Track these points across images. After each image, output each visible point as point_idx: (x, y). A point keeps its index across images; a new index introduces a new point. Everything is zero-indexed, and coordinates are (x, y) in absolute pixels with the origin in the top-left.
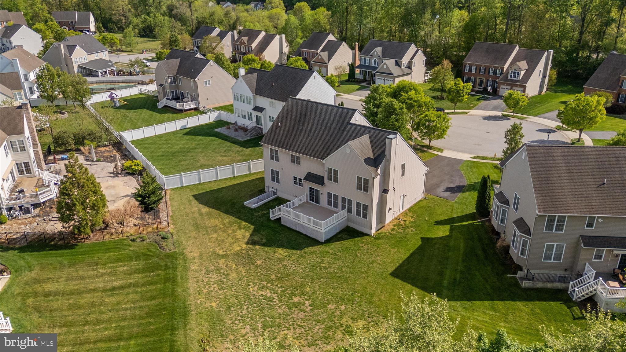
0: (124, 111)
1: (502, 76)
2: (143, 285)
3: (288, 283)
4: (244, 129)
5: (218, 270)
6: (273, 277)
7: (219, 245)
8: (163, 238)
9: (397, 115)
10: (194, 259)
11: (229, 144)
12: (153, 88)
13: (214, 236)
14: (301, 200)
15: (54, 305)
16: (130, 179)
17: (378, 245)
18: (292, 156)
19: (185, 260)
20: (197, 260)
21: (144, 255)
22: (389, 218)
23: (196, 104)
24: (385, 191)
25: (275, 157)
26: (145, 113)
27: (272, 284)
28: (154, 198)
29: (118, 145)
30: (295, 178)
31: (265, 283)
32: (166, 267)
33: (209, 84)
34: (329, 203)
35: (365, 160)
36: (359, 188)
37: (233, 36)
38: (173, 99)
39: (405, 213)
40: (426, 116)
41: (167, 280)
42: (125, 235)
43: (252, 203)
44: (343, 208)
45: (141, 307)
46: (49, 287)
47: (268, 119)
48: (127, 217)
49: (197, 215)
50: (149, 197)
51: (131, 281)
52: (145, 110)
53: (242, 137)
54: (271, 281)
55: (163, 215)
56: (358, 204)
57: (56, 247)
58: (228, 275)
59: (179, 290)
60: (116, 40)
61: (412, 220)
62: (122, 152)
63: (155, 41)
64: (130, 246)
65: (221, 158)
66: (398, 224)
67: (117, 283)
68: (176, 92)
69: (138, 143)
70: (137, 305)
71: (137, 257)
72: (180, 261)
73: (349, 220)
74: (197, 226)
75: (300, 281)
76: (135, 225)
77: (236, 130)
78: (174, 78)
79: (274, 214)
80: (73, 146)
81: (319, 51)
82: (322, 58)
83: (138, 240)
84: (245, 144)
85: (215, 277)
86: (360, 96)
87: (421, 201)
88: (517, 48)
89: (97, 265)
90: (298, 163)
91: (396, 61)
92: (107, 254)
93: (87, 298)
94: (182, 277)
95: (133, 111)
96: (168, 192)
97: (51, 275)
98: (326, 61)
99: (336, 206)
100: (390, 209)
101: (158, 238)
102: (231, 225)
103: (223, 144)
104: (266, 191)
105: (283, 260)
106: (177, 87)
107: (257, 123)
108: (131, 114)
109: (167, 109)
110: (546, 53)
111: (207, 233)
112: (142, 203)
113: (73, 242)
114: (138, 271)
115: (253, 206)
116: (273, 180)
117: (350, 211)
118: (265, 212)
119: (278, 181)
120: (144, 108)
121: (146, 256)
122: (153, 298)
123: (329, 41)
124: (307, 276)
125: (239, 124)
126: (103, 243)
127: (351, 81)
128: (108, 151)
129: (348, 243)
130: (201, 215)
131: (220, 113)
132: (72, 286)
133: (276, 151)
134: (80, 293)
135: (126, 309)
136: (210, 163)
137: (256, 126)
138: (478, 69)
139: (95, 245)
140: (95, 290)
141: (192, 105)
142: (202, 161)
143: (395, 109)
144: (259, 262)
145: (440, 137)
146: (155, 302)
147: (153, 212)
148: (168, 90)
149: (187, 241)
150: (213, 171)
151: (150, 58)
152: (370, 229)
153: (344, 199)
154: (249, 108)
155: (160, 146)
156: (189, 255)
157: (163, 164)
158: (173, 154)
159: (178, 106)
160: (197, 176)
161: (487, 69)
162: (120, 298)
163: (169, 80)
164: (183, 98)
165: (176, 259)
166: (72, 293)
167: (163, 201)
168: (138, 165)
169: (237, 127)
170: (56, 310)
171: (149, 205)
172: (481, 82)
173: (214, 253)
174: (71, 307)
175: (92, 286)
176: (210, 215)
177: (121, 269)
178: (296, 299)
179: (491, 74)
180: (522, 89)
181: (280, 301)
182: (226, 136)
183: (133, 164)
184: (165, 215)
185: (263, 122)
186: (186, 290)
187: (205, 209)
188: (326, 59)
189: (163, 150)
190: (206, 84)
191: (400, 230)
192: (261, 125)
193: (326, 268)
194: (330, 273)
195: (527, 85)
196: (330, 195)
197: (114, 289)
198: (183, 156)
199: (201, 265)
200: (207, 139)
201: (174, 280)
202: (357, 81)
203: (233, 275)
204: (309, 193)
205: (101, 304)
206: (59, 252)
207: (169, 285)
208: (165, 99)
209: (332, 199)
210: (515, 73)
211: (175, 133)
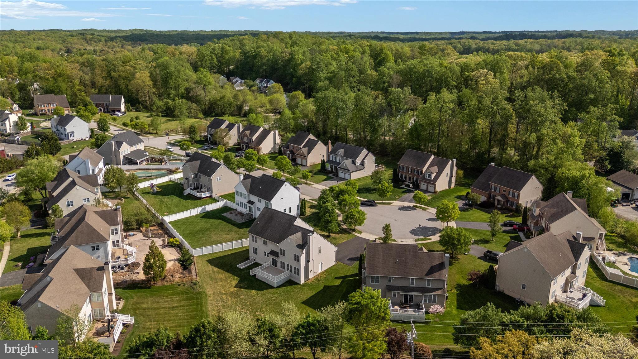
0: (160, 197)
1: (422, 175)
2: (187, 306)
3: (255, 307)
4: (241, 214)
5: (222, 300)
6: (248, 304)
7: (223, 288)
8: (195, 284)
9: (329, 213)
10: (210, 295)
11: (231, 226)
12: (178, 176)
13: (221, 283)
14: (268, 264)
15: (149, 313)
16: (172, 250)
17: (303, 290)
18: (264, 241)
19: (206, 295)
20: (212, 295)
21: (186, 292)
22: (311, 276)
23: (210, 193)
24: (308, 261)
25: (255, 240)
26: (175, 199)
27: (248, 307)
28: (188, 262)
29: (161, 225)
30: (265, 253)
31: (244, 306)
32: (197, 299)
33: (220, 180)
34: (282, 267)
35: (297, 245)
36: (295, 259)
37: (239, 128)
38: (195, 189)
39: (322, 273)
40: (352, 212)
41: (197, 304)
42: (175, 282)
43: (241, 266)
44: (288, 269)
45: (187, 315)
46: (144, 306)
47: (257, 209)
48: (175, 273)
49: (211, 272)
50: (186, 262)
51: (182, 304)
52: (175, 197)
53: (240, 220)
54: (247, 306)
55: (193, 272)
56: (295, 268)
57: (141, 288)
58: (227, 302)
59: (204, 309)
60: (146, 126)
61: (325, 276)
62: (164, 230)
63: (174, 121)
64: (178, 288)
65: (225, 236)
66: (317, 278)
67: (174, 305)
68: (197, 183)
69: (173, 223)
70: (185, 314)
71: (182, 293)
72: (204, 296)
73: (290, 276)
74: (212, 278)
75: (261, 305)
76: (179, 277)
77: (236, 215)
78: (196, 175)
79: (252, 272)
80: (135, 227)
81: (301, 147)
82: (303, 152)
83: (182, 285)
84: (240, 226)
85: (220, 303)
86: (325, 186)
87: (334, 266)
88: (433, 157)
89: (163, 296)
90: (267, 244)
91: (353, 161)
92: (167, 292)
93: (162, 311)
94: (205, 303)
95: (167, 197)
96: (195, 258)
97: (143, 301)
98: (306, 156)
99: (284, 268)
100: (311, 271)
101: (192, 284)
102: (229, 278)
103: (227, 225)
104: (250, 258)
105: (254, 296)
106: (198, 180)
107: (250, 211)
108: (166, 200)
109: (191, 197)
110: (450, 162)
111: (217, 282)
112: (182, 265)
113: (149, 285)
114: (184, 300)
115: (242, 268)
116: (254, 252)
117: (291, 271)
118: (248, 271)
119: (256, 254)
120: (174, 195)
121: (187, 293)
122: (192, 312)
123: (309, 139)
124: (265, 304)
125: (239, 210)
126: (164, 286)
127: (323, 172)
128: (156, 230)
129: (288, 288)
130: (214, 272)
131: (226, 201)
132: (154, 305)
133: (256, 237)
134: (158, 309)
135: (181, 316)
136: (219, 239)
137: (249, 213)
138: (407, 169)
139: (160, 287)
140: (165, 308)
141: (207, 194)
142: (214, 238)
143: (329, 210)
144: (242, 297)
145: (360, 224)
146: (194, 313)
147: (187, 270)
148: (191, 182)
149: (206, 286)
150: (220, 245)
151: (172, 142)
152: (300, 281)
153: (288, 265)
154: (245, 201)
155: (188, 226)
156: (208, 293)
157: (191, 239)
158: (197, 232)
159: (198, 195)
160: (211, 249)
161: (413, 170)
162: (177, 311)
163: (193, 176)
164: (201, 188)
165: (202, 295)
166: (155, 309)
167: (193, 263)
168: (177, 241)
169: (237, 213)
170: (150, 315)
171: (186, 266)
172: (410, 178)
173: (220, 292)
174: (156, 314)
175: (163, 306)
176: (218, 273)
177: (176, 299)
178: (257, 313)
179: (416, 174)
180: (434, 186)
181: (250, 314)
182: (229, 219)
183: (174, 241)
184: (194, 272)
185: (253, 211)
186: (207, 309)
187: (216, 269)
188: (306, 154)
189: (190, 229)
190: (218, 180)
191: (317, 282)
192: (252, 212)
193: (274, 300)
194: (276, 302)
195: (436, 184)
196: (281, 262)
197: (173, 307)
198: (203, 234)
199: (214, 297)
200: (217, 222)
201: (201, 304)
202: (326, 173)
203: (230, 302)
204: (271, 261)
205: (169, 313)
206: (143, 290)
207: (199, 306)
208: (189, 189)
209: (283, 265)
210: (429, 175)
211: (196, 216)
